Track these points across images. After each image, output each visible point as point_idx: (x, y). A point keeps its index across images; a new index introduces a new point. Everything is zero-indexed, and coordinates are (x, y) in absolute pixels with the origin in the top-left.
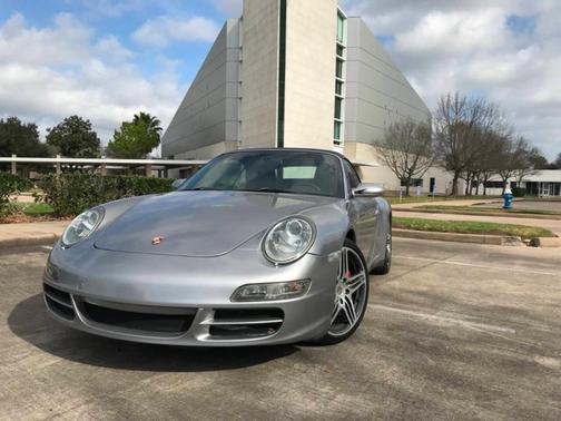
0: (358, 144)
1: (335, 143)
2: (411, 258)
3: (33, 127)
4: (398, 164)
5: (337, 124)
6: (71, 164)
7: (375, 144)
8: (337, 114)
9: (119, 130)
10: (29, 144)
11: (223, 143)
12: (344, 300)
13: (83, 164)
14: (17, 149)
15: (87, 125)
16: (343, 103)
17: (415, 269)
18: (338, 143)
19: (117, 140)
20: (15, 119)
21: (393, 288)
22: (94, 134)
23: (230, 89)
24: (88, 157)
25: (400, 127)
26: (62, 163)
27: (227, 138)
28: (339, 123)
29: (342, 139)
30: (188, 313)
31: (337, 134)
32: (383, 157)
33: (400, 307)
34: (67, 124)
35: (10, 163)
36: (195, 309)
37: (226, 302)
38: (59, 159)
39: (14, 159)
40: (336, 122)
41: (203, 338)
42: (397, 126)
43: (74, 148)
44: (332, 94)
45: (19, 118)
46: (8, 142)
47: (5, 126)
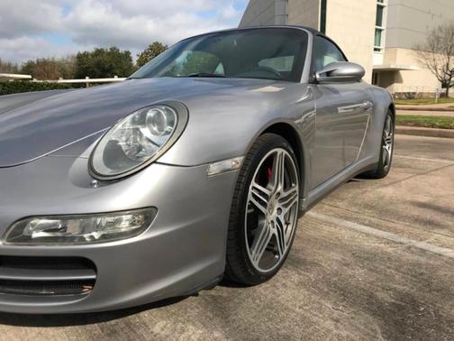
0: (399, 49)
1: (375, 50)
2: (423, 159)
3: (128, 54)
4: (439, 67)
5: (378, 31)
7: (417, 48)
8: (379, 22)
10: (126, 67)
12: (276, 223)
14: (118, 72)
16: (385, 11)
17: (423, 172)
18: (379, 50)
20: (115, 48)
21: (382, 198)
23: (278, 8)
25: (444, 30)
28: (380, 31)
29: (382, 46)
31: (378, 41)
32: (423, 61)
33: (378, 227)
34: (151, 49)
39: (116, 79)
40: (376, 30)
42: (440, 29)
44: (374, 3)
45: (118, 47)
46: (111, 66)
47: (109, 54)
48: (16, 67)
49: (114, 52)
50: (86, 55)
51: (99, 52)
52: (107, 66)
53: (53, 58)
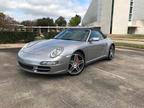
1: (129, 21)
3: (52, 19)
6: (60, 28)
8: (131, 12)
9: (71, 20)
10: (51, 24)
11: (96, 22)
12: (76, 66)
13: (63, 28)
14: (49, 25)
15: (64, 18)
18: (131, 21)
19: (70, 22)
22: (65, 21)
23: (99, 7)
24: (64, 26)
26: (58, 28)
27: (97, 20)
28: (131, 15)
29: (132, 19)
30: (32, 66)
31: (130, 18)
34: (59, 18)
35: (47, 28)
36: (33, 65)
37: (39, 65)
38: (57, 27)
39: (48, 27)
40: (130, 14)
41: (35, 71)
43: (61, 24)
44: (129, 6)
45: (49, 17)
46: (47, 23)
47: (47, 19)
48: (19, 23)
49: (48, 19)
50: (40, 19)
51: (44, 19)
52: (46, 23)
53: (30, 20)
